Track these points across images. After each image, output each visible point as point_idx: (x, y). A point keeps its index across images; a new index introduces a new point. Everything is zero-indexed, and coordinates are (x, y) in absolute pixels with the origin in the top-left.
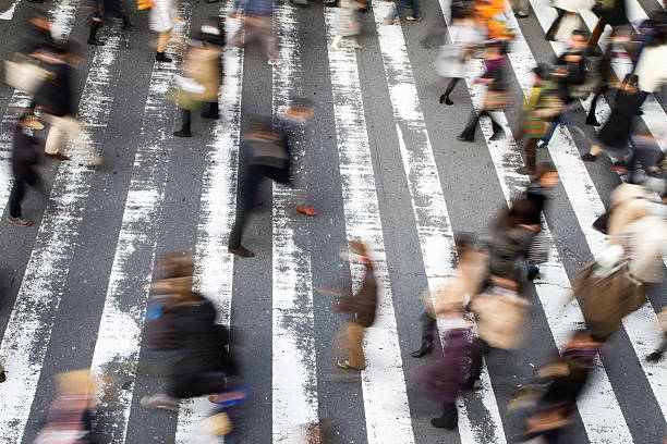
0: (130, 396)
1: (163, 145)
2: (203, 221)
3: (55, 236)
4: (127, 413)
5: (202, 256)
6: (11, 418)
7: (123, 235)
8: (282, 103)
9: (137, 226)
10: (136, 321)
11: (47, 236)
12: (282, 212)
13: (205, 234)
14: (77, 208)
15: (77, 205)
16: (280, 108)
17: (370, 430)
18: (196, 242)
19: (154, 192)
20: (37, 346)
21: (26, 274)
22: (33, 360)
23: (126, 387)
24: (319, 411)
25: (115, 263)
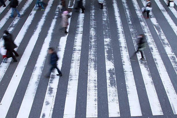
0: (115, 76)
1: (108, 30)
2: (120, 44)
3: (92, 47)
4: (115, 79)
5: (122, 51)
6: (94, 79)
7: (105, 47)
8: (129, 22)
9: (107, 45)
10: (112, 62)
11: (91, 47)
12: (135, 42)
13: (121, 46)
14: (95, 42)
15: (95, 41)
16: (129, 23)
17: (163, 83)
18: (120, 48)
19: (109, 39)
20: (95, 67)
21: (89, 54)
22: (95, 69)
23: (114, 74)
24: (152, 79)
25: (105, 52)
